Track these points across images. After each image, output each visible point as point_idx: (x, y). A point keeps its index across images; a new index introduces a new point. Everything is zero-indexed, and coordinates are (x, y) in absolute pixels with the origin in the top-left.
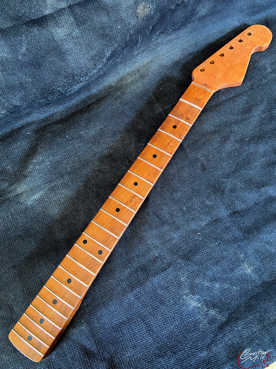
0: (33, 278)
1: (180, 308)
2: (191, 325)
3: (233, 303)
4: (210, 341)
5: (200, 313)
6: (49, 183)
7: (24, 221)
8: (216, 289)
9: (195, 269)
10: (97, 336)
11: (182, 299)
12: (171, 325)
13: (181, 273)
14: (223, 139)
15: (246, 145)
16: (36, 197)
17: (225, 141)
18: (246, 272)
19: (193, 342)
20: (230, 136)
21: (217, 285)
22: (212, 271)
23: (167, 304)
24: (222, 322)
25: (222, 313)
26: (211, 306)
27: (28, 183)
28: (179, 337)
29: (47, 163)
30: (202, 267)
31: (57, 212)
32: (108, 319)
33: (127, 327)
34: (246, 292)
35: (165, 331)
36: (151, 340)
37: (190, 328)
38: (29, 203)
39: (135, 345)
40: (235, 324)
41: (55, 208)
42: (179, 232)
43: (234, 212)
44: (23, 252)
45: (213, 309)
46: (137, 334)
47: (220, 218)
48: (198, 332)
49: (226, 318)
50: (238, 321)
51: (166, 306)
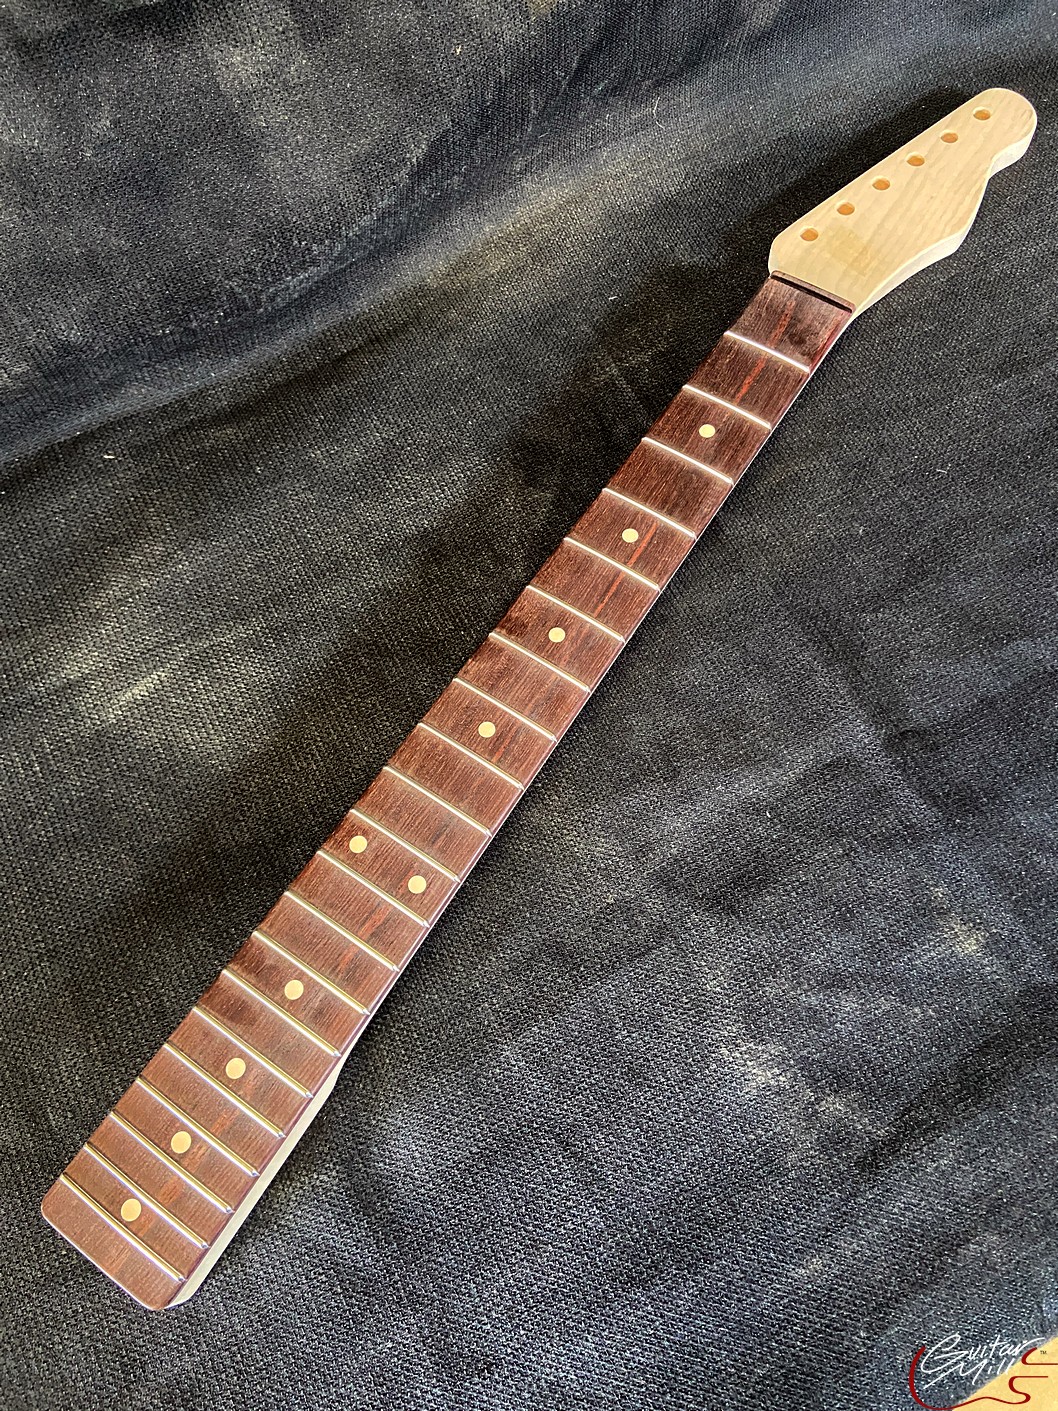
0: (125, 995)
1: (708, 1096)
2: (755, 1155)
3: (913, 1068)
4: (830, 1217)
5: (786, 1109)
6: (189, 638)
7: (91, 781)
8: (844, 1019)
9: (760, 947)
10: (378, 1212)
11: (716, 1060)
12: (676, 1161)
13: (704, 964)
14: (852, 475)
15: (938, 492)
16: (137, 692)
17: (858, 479)
18: (960, 950)
19: (764, 1221)
20: (876, 460)
21: (849, 1004)
22: (828, 950)
23: (656, 1082)
24: (873, 1142)
25: (871, 1107)
26: (827, 1082)
27: (108, 642)
28: (709, 1205)
29: (180, 566)
30: (787, 936)
31: (219, 748)
32: (421, 1143)
33: (501, 1170)
34: (962, 1025)
35: (651, 1181)
36: (596, 1222)
37: (751, 1168)
38: (113, 716)
39: (535, 1241)
40: (925, 1149)
41: (212, 732)
42: (696, 811)
43: (901, 734)
44: (88, 898)
45: (836, 1092)
46: (541, 1197)
47: (850, 757)
48: (780, 1183)
49: (889, 1125)
50: (938, 1137)
51: (654, 1087)
